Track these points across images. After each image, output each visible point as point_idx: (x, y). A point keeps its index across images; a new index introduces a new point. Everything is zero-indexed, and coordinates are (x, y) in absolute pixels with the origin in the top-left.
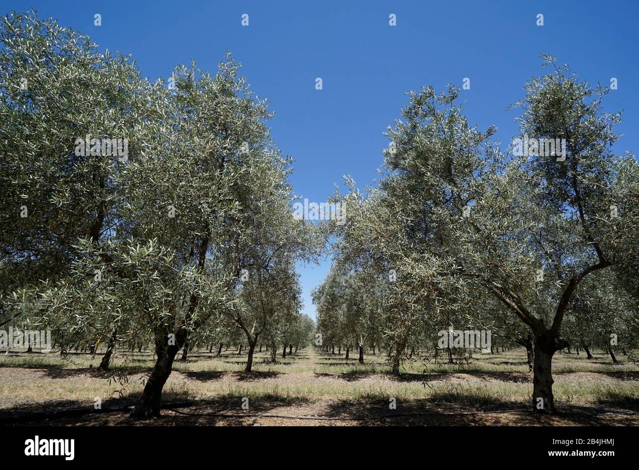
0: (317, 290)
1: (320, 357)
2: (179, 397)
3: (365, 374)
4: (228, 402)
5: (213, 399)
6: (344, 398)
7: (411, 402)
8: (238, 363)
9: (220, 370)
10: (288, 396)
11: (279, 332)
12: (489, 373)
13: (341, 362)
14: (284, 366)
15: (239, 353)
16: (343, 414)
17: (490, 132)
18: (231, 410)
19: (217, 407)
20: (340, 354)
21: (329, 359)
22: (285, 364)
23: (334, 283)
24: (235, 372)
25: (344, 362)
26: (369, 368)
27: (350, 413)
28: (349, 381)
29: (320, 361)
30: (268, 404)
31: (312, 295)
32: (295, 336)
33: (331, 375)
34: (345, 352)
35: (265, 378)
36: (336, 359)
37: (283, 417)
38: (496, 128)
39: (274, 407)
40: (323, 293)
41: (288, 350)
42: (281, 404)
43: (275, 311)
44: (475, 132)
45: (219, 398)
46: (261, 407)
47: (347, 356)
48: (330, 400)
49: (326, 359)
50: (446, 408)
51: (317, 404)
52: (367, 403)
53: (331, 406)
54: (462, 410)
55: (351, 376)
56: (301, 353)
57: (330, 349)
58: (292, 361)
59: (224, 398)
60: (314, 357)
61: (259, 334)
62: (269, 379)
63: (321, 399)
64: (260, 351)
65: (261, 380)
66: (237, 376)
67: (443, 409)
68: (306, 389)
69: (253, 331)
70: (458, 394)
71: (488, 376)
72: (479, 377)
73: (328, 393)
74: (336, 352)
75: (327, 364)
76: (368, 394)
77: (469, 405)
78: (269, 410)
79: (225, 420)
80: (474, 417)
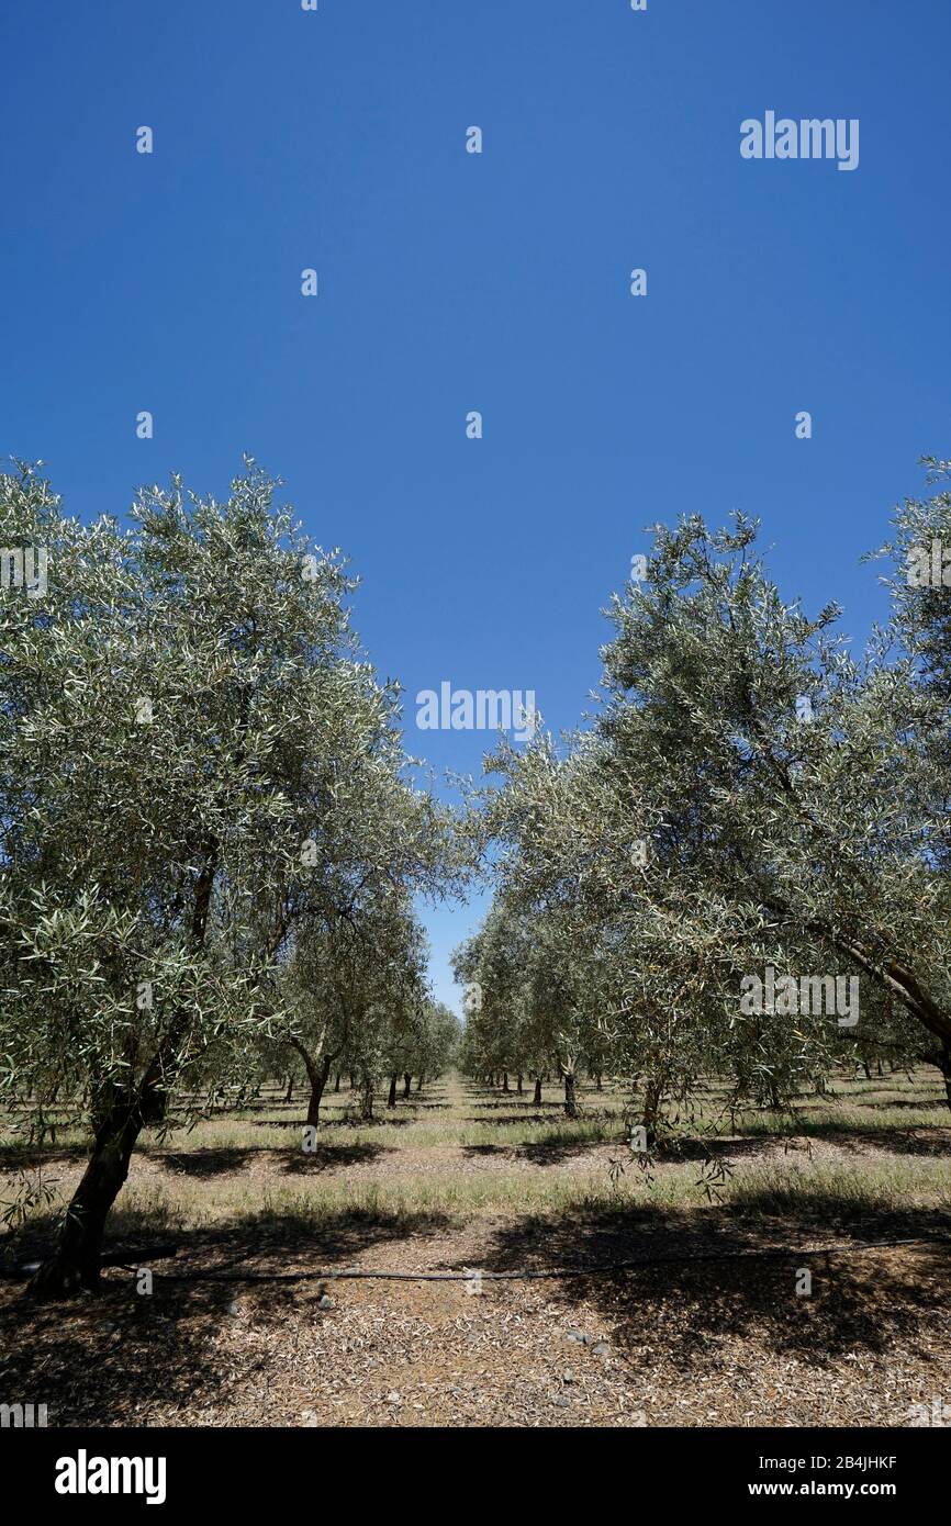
0: (464, 950)
1: (475, 1102)
2: (144, 1224)
3: (577, 1144)
4: (261, 1232)
5: (226, 1226)
6: (532, 1210)
7: (684, 1217)
8: (284, 1124)
9: (242, 1145)
10: (400, 1212)
11: (379, 1053)
12: (861, 1134)
13: (522, 1113)
14: (392, 1129)
15: (288, 1099)
16: (529, 1256)
17: (827, 619)
18: (267, 1256)
19: (235, 1248)
20: (520, 1092)
21: (496, 1106)
22: (394, 1122)
23: (502, 934)
24: (277, 1151)
25: (531, 1112)
26: (587, 1127)
27: (547, 1254)
28: (541, 1164)
29: (476, 1113)
30: (354, 1236)
31: (454, 961)
32: (416, 1055)
33: (502, 1151)
34: (533, 1087)
35: (348, 1163)
36: (512, 1105)
37: (390, 1277)
38: (839, 608)
39: (368, 1243)
40: (479, 958)
41: (400, 1086)
42: (386, 1233)
43: (369, 1005)
44: (797, 615)
45: (241, 1222)
46: (339, 1245)
47: (538, 1096)
48: (500, 1217)
49: (489, 1106)
50: (764, 1229)
51: (469, 1229)
52: (584, 1223)
53: (500, 1235)
54: (803, 1235)
55: (547, 1151)
56: (430, 1091)
57: (498, 1079)
58: (409, 1114)
59: (250, 1222)
60: (460, 1101)
61: (332, 1058)
62: (357, 1165)
63: (478, 1217)
64: (337, 1090)
65: (339, 1168)
66: (281, 1160)
67: (759, 1232)
68: (443, 1192)
69: (318, 1051)
70: (791, 1191)
71: (860, 1142)
72: (840, 1143)
73: (495, 1198)
74: (513, 1086)
75: (490, 1120)
76: (587, 1199)
77: (819, 1222)
78: (357, 1251)
79: (253, 1289)
80: (828, 1261)
